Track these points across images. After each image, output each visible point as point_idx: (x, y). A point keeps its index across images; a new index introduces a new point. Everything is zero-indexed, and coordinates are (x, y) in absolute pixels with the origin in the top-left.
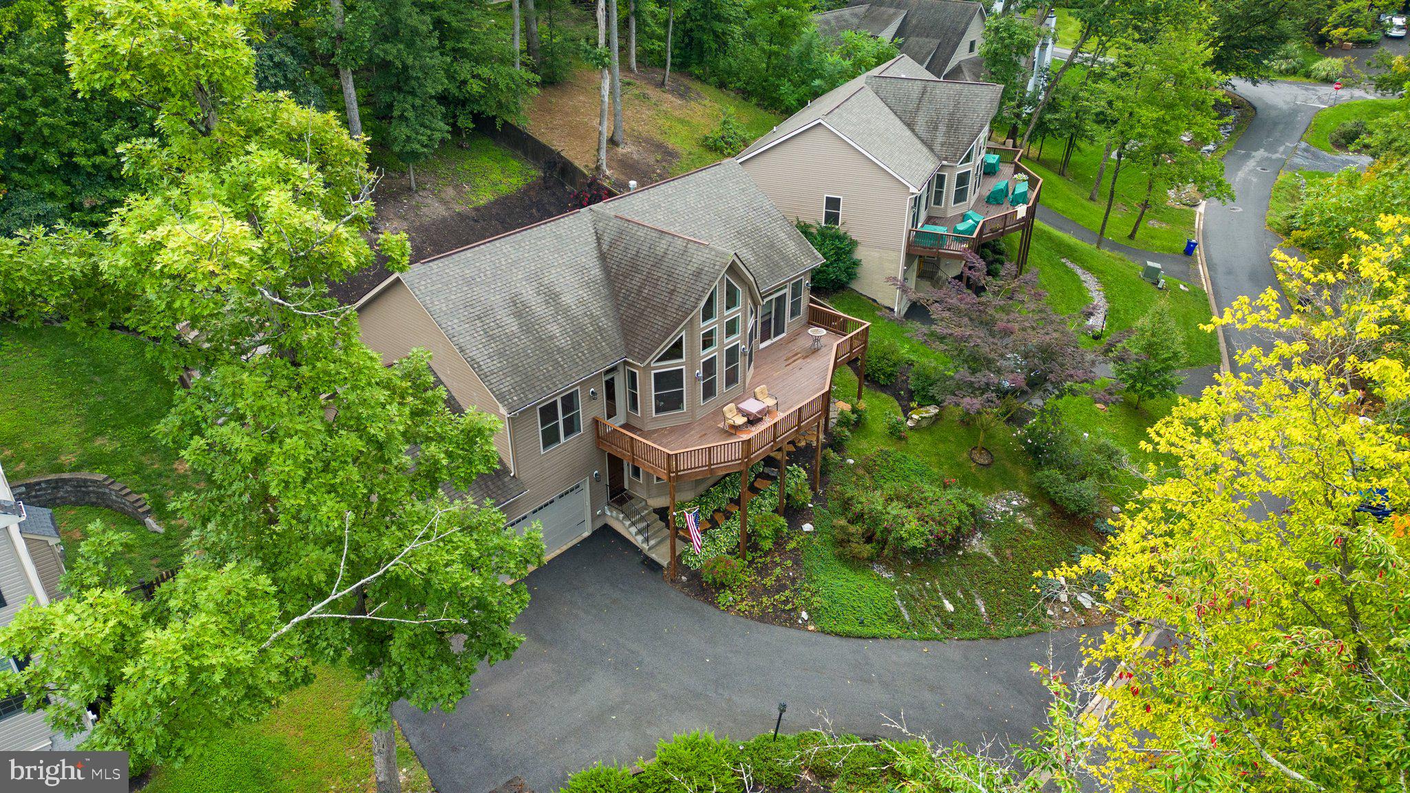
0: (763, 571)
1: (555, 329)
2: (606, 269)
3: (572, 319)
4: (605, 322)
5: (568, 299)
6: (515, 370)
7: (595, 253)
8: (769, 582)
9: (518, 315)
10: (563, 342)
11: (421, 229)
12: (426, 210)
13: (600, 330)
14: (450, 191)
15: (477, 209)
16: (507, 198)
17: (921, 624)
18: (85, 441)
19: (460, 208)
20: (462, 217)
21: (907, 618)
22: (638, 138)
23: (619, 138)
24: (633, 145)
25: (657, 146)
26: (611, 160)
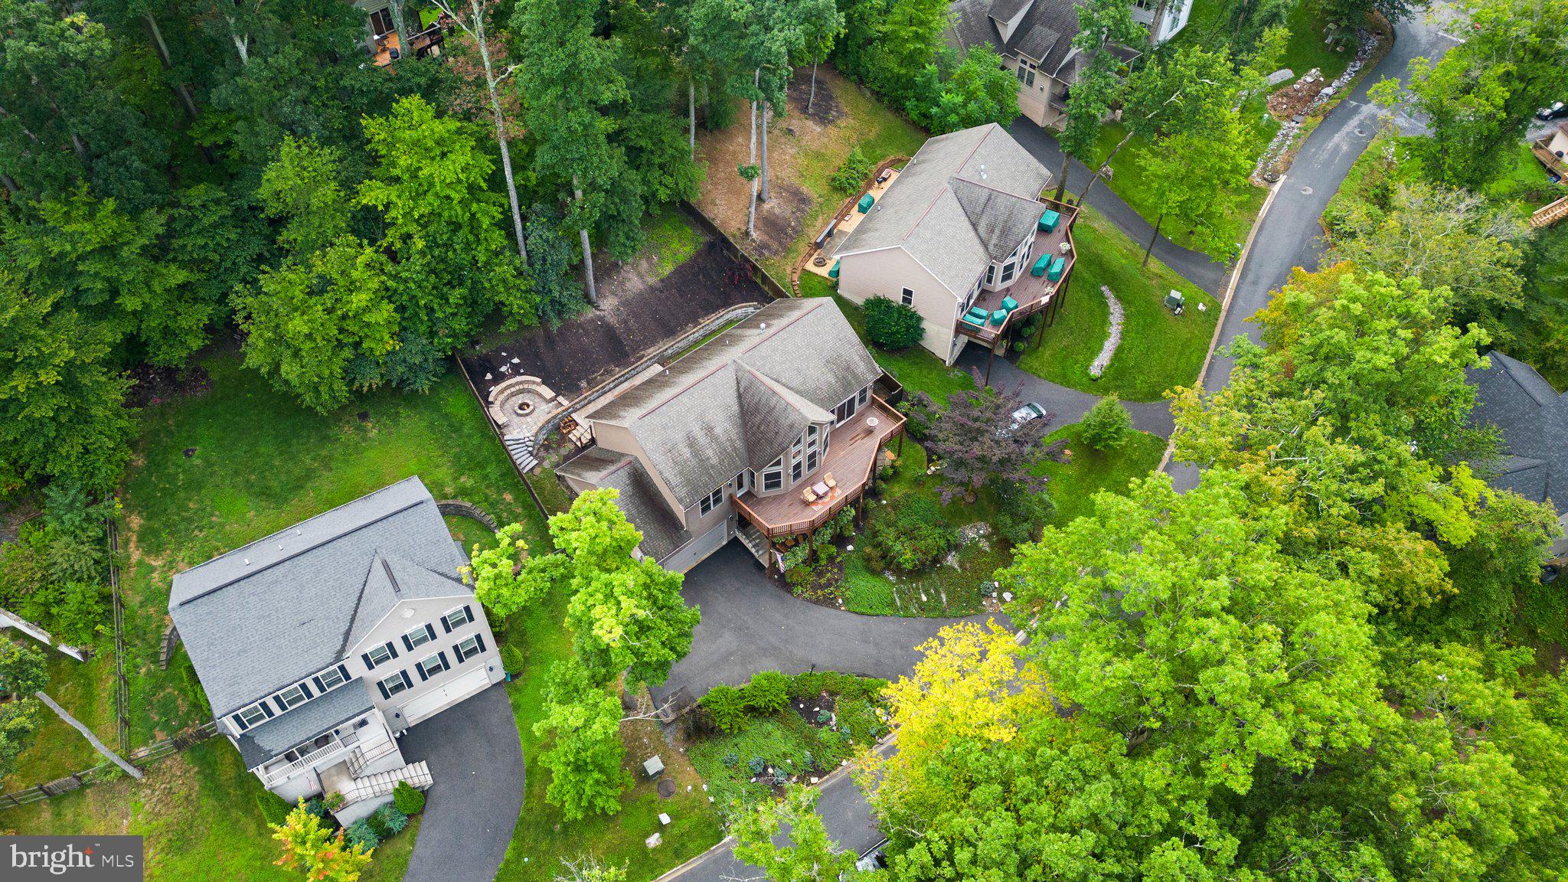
0: (821, 574)
1: (710, 452)
2: (741, 405)
3: (719, 444)
4: (738, 444)
5: (718, 431)
6: (688, 482)
7: (735, 394)
8: (823, 581)
9: (691, 446)
10: (714, 461)
11: (626, 303)
12: (628, 285)
13: (735, 449)
14: (644, 264)
15: (662, 281)
16: (682, 266)
17: (906, 608)
18: (455, 479)
19: (652, 280)
20: (652, 289)
21: (898, 603)
22: (780, 187)
23: (765, 196)
24: (775, 197)
25: (795, 194)
26: (758, 218)
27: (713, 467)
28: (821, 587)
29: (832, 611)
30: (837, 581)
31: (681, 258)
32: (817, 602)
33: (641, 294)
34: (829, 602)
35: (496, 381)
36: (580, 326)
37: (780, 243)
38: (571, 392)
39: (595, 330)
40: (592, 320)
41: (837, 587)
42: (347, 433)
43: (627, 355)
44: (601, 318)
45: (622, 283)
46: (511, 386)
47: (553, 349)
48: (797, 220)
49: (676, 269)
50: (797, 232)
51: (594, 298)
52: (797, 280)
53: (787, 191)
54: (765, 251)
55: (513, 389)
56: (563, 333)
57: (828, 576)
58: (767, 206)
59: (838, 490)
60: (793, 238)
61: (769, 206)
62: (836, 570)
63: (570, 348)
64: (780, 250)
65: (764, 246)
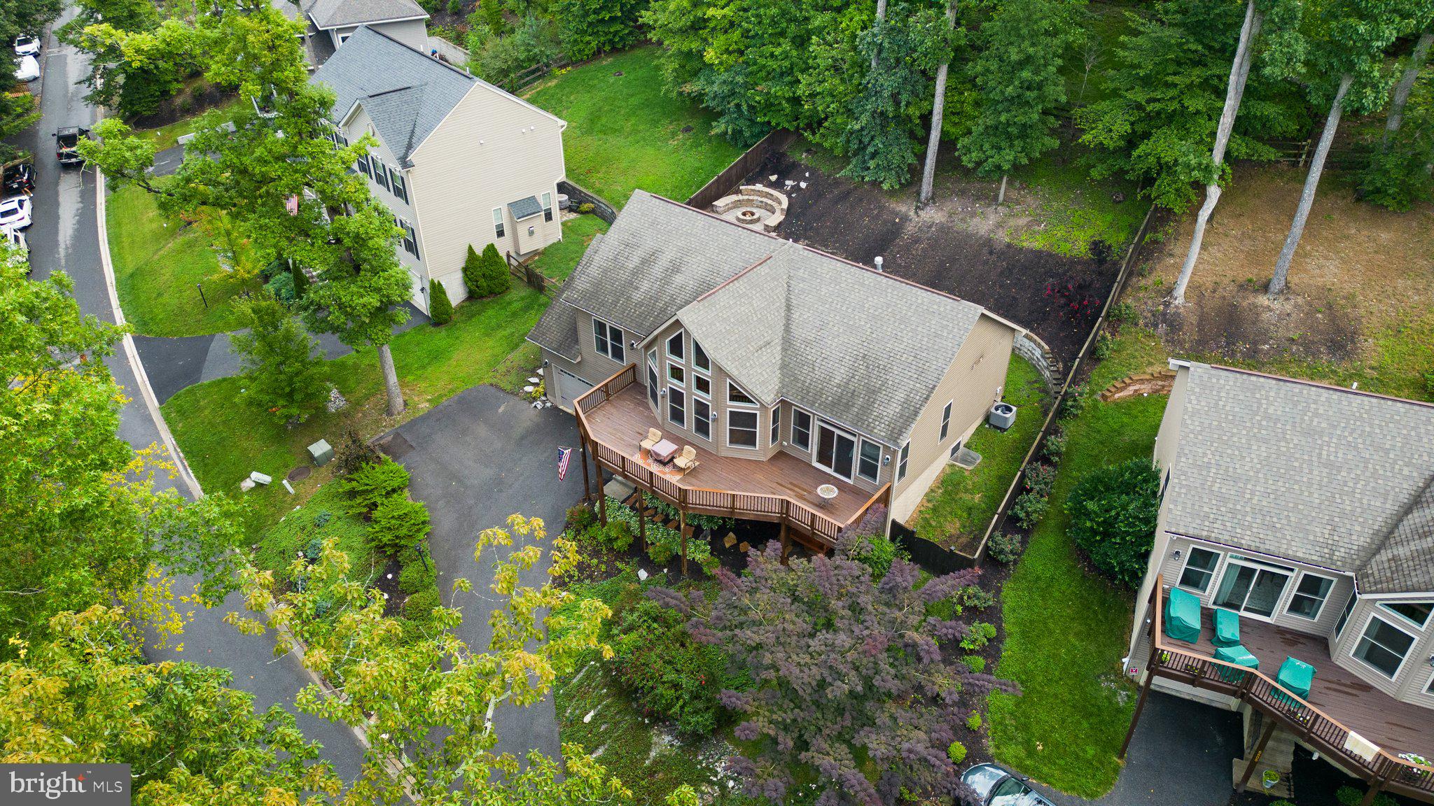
8: (587, 560)
9: (644, 261)
12: (976, 220)
13: (664, 310)
14: (1022, 221)
15: (1009, 246)
16: (1050, 255)
17: (570, 696)
19: (1003, 237)
20: (988, 243)
21: (575, 681)
22: (1330, 307)
23: (1276, 285)
24: (1296, 306)
25: (1339, 331)
26: (1224, 298)
34: (559, 582)
35: (771, 184)
36: (882, 208)
37: (1202, 342)
39: (885, 222)
40: (897, 214)
41: (580, 581)
42: (665, 128)
44: (905, 219)
45: (973, 215)
46: (770, 196)
47: (836, 203)
48: (1279, 350)
49: (1040, 252)
50: (1253, 357)
51: (923, 195)
52: (1146, 389)
53: (1333, 319)
54: (1162, 328)
55: (770, 202)
56: (861, 200)
57: (595, 561)
58: (1263, 300)
59: (678, 477)
60: (1233, 355)
61: (1266, 303)
62: (603, 567)
63: (846, 214)
64: (1187, 346)
65: (1173, 323)
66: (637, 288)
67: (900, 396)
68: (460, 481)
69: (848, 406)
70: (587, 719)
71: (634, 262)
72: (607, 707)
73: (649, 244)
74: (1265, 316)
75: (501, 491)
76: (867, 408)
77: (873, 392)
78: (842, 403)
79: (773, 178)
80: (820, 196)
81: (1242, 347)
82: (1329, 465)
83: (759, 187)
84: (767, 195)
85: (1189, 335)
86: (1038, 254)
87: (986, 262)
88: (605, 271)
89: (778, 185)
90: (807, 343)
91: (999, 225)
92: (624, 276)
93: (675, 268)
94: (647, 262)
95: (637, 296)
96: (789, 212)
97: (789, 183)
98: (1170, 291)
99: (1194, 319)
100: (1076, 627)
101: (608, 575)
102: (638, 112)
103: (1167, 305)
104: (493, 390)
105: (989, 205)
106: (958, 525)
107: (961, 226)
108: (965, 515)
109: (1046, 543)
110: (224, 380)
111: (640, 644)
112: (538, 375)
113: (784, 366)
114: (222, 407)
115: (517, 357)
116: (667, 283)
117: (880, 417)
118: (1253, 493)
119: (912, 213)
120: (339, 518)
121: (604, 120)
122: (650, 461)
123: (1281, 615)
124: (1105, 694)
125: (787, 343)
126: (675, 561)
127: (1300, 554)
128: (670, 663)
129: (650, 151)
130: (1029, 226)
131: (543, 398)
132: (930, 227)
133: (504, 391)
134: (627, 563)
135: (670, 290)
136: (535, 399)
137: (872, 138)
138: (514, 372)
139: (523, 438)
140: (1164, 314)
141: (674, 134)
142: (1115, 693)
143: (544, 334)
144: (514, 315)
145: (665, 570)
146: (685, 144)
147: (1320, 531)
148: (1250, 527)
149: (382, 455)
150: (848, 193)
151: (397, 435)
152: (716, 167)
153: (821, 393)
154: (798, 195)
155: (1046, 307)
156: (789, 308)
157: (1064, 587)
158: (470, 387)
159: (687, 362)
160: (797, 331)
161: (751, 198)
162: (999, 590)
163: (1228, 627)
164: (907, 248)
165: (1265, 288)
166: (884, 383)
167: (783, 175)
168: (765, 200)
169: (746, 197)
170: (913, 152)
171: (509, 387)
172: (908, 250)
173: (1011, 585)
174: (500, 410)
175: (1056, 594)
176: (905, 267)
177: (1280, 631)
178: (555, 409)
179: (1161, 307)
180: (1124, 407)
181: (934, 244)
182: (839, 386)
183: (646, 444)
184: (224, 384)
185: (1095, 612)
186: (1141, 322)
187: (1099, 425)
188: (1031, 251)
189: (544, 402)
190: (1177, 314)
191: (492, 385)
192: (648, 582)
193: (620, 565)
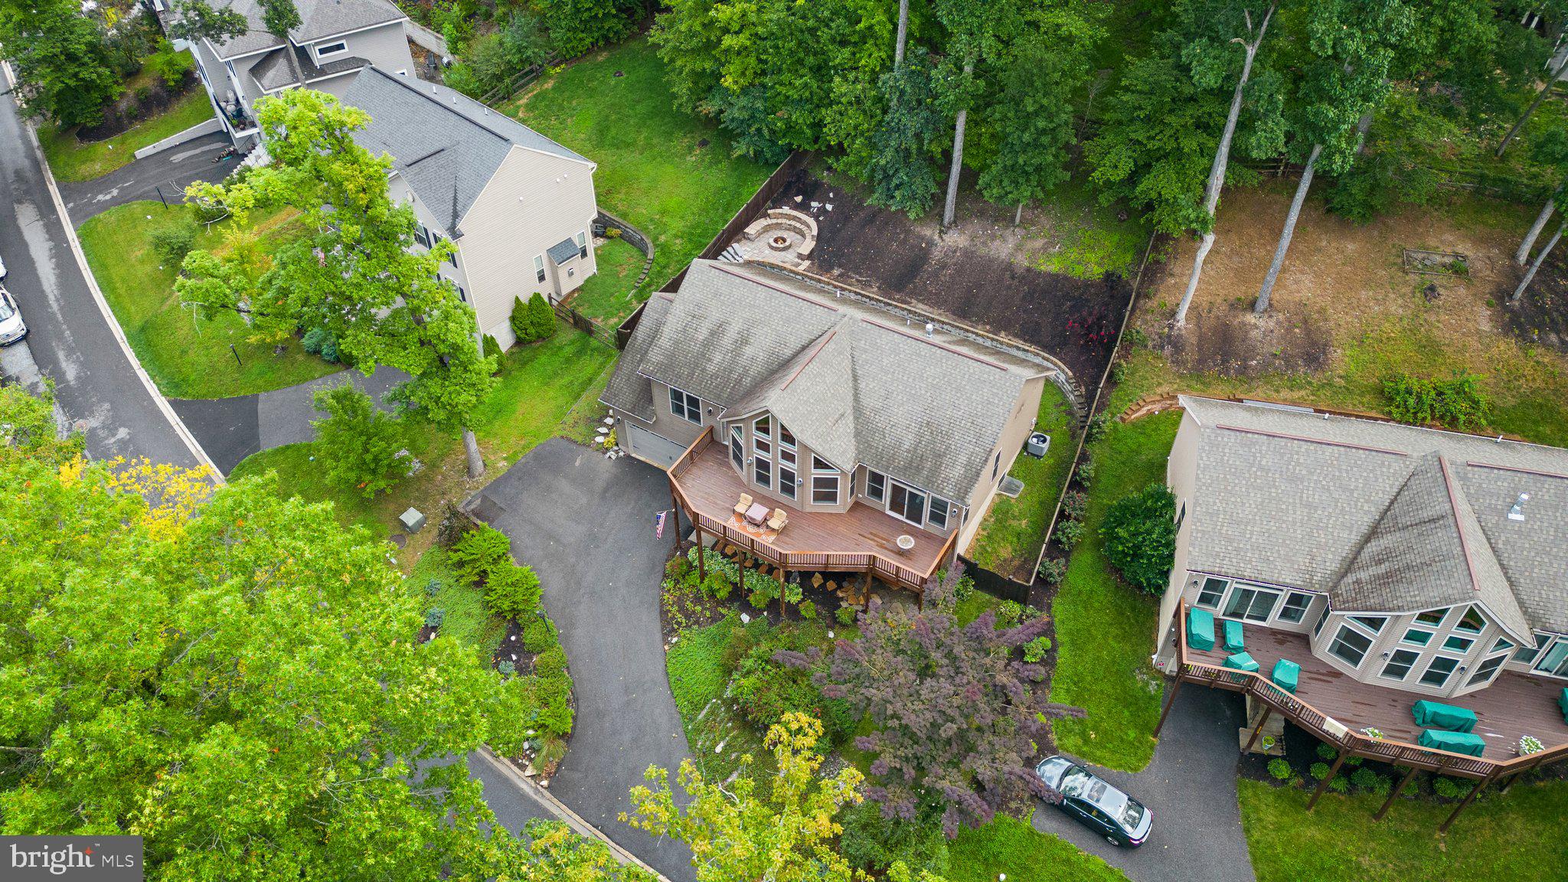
4: (747, 381)
7: (805, 342)
8: (689, 605)
11: (968, 254)
12: (997, 243)
13: (739, 382)
14: (1039, 243)
15: (1028, 270)
16: (1066, 278)
17: (698, 731)
18: (676, 236)
19: (1022, 261)
20: (1009, 267)
21: (700, 717)
22: (1305, 322)
23: (1261, 305)
24: (1278, 323)
25: (1314, 344)
26: (1218, 318)
27: (704, 370)
28: (682, 609)
29: (658, 636)
30: (697, 622)
31: (1078, 272)
32: (664, 613)
33: (991, 261)
34: (669, 629)
35: (797, 207)
36: (908, 232)
37: (1201, 361)
38: (820, 267)
39: (912, 247)
40: (923, 238)
41: (688, 627)
42: (681, 142)
43: (899, 291)
44: (931, 243)
45: (993, 237)
46: (799, 220)
47: (863, 227)
48: (1265, 366)
49: (1057, 275)
50: (1243, 373)
51: (946, 221)
52: (1156, 408)
53: (1308, 333)
54: (1168, 349)
55: (798, 225)
56: (887, 224)
57: (699, 608)
58: (1251, 318)
59: (772, 537)
60: (1227, 373)
61: (1253, 321)
62: (708, 614)
63: (875, 239)
64: (1189, 366)
65: (1176, 344)
66: (710, 360)
67: (963, 459)
68: (557, 541)
69: (918, 470)
70: (718, 749)
71: (702, 334)
72: (735, 738)
73: (715, 315)
74: (1254, 333)
75: (597, 547)
76: (935, 471)
77: (939, 456)
78: (913, 466)
79: (799, 199)
80: (847, 219)
81: (1235, 364)
82: (1309, 505)
83: (786, 210)
84: (795, 218)
85: (1190, 356)
86: (1055, 278)
87: (1009, 287)
88: (676, 343)
89: (804, 207)
90: (876, 411)
91: (1018, 248)
92: (696, 348)
93: (743, 341)
94: (716, 333)
95: (711, 368)
96: (819, 238)
97: (814, 204)
98: (1173, 314)
99: (1194, 340)
100: (1114, 631)
101: (713, 620)
102: (649, 122)
103: (1171, 327)
104: (565, 443)
105: (1007, 227)
106: (1010, 549)
107: (983, 251)
108: (1015, 540)
109: (1084, 559)
110: (288, 447)
111: (759, 685)
112: (606, 425)
113: (858, 434)
114: (294, 476)
115: (582, 406)
116: (738, 355)
117: (947, 479)
118: (1252, 533)
119: (936, 237)
120: (450, 586)
121: (613, 131)
122: (745, 523)
123: (1274, 620)
124: (1140, 685)
125: (858, 411)
126: (774, 605)
127: (1288, 581)
128: (787, 699)
129: (669, 169)
130: (1045, 249)
131: (616, 448)
132: (955, 251)
133: (575, 442)
134: (730, 609)
135: (743, 361)
136: (607, 450)
137: (897, 170)
138: (581, 423)
139: (606, 490)
140: (1169, 336)
141: (690, 149)
142: (1147, 684)
143: (615, 395)
144: (568, 361)
145: (765, 613)
146: (703, 161)
147: (1302, 561)
148: (1250, 561)
149: (479, 522)
150: (874, 216)
151: (485, 498)
152: (739, 186)
153: (893, 457)
154: (825, 218)
155: (1066, 331)
156: (855, 378)
157: (1101, 598)
158: (541, 441)
159: (773, 438)
160: (869, 402)
161: (779, 221)
162: (1050, 606)
163: (1235, 638)
164: (935, 275)
165: (1252, 306)
166: (948, 447)
167: (809, 196)
168: (793, 223)
169: (774, 221)
170: (935, 180)
171: (580, 439)
172: (937, 276)
173: (1059, 600)
174: (577, 464)
175: (1096, 605)
176: (935, 294)
177: (1274, 632)
178: (628, 457)
179: (1166, 330)
180: (1139, 427)
181: (960, 270)
182: (908, 451)
183: (740, 508)
184: (289, 452)
185: (1128, 617)
186: (1150, 344)
187: (1119, 446)
188: (1049, 275)
189: (617, 452)
190: (1180, 336)
191: (562, 437)
192: (751, 625)
193: (724, 611)
